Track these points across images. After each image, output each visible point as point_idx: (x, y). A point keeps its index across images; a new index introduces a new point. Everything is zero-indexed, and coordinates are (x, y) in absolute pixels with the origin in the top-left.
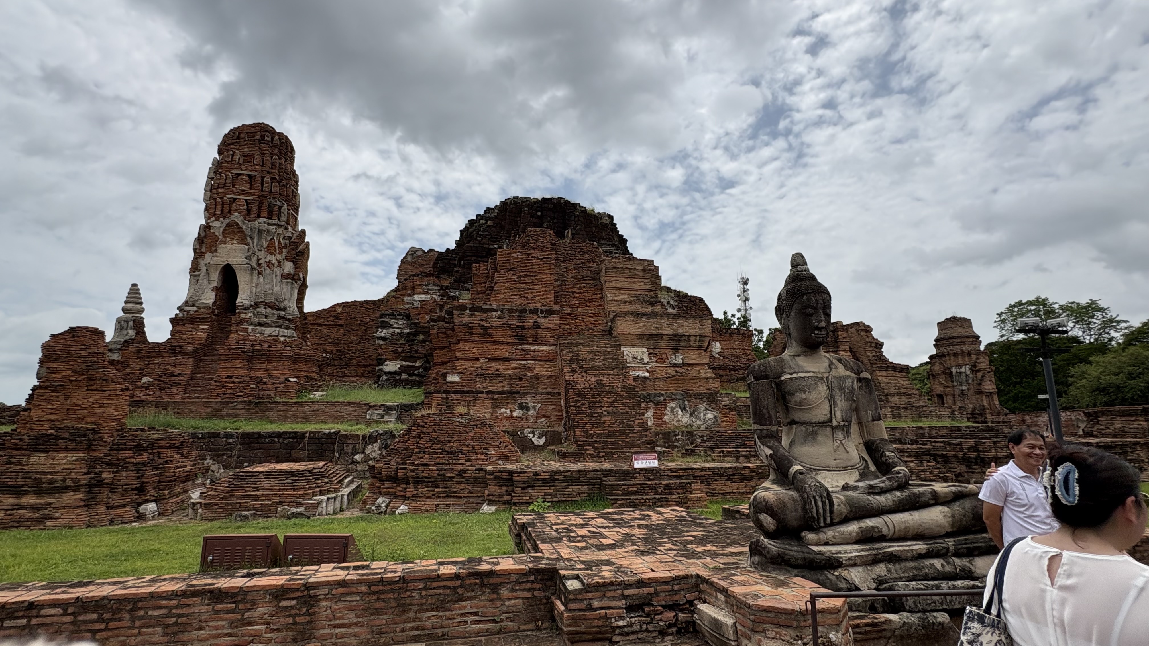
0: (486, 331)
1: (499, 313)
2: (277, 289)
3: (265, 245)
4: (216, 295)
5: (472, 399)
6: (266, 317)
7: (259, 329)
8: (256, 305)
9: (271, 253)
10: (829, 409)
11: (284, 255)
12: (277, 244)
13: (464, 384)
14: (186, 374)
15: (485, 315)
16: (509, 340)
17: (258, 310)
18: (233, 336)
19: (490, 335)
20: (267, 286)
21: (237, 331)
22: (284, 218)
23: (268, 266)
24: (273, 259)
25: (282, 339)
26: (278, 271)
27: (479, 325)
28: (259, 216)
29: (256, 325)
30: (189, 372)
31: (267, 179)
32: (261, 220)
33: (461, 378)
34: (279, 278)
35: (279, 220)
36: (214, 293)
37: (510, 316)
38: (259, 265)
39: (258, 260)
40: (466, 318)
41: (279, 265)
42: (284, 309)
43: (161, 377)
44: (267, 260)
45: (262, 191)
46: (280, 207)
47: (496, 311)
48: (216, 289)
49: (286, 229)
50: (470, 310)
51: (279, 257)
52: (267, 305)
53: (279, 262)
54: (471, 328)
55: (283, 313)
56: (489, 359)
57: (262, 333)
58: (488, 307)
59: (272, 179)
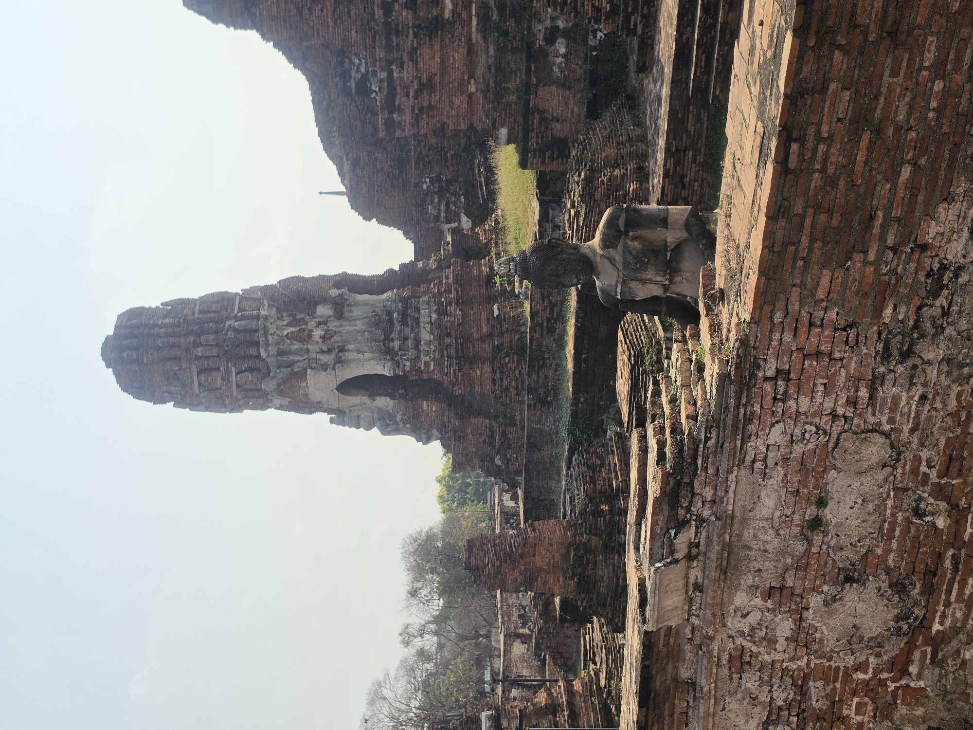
0: (426, 86)
1: (394, 67)
2: (360, 325)
3: (296, 346)
4: (380, 395)
5: (537, 116)
6: (406, 339)
7: (423, 346)
8: (390, 352)
9: (310, 336)
10: (653, 285)
11: (307, 318)
12: (291, 329)
13: (512, 120)
14: (490, 424)
15: (398, 88)
16: (437, 47)
17: (396, 349)
19: (430, 79)
20: (360, 338)
21: (429, 372)
22: (253, 324)
23: (330, 338)
24: (318, 333)
25: (434, 316)
26: (333, 325)
27: (416, 97)
28: (258, 357)
29: (419, 351)
30: (487, 421)
31: (199, 351)
32: (263, 354)
33: (503, 126)
34: (343, 322)
35: (256, 331)
36: (378, 398)
37: (398, 49)
38: (329, 351)
39: (322, 352)
40: (407, 117)
41: (325, 323)
42: (389, 314)
43: (494, 447)
44: (320, 340)
45: (218, 356)
47: (390, 73)
48: (372, 396)
49: (266, 318)
50: (391, 112)
51: (312, 324)
52: (388, 338)
53: (319, 323)
54: (421, 109)
55: (395, 315)
56: (470, 78)
57: (429, 343)
58: (385, 84)
59: (196, 345)
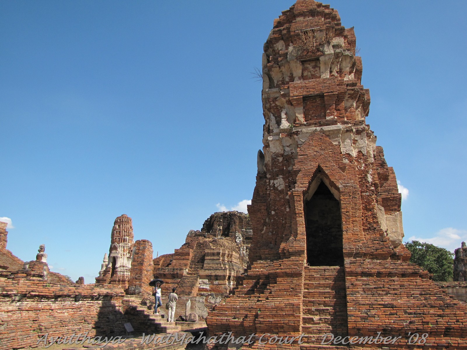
1: (168, 270)
3: (123, 250)
4: (112, 264)
8: (120, 266)
9: (124, 252)
11: (128, 252)
12: (126, 249)
15: (164, 270)
16: (171, 277)
17: (120, 268)
18: (115, 275)
25: (126, 275)
27: (163, 273)
29: (120, 272)
32: (122, 243)
34: (126, 258)
35: (126, 242)
37: (171, 271)
38: (121, 255)
39: (121, 254)
41: (126, 255)
44: (123, 254)
45: (122, 235)
46: (126, 239)
49: (128, 244)
50: (161, 269)
51: (126, 252)
52: (123, 266)
54: (161, 274)
55: (127, 268)
56: (166, 283)
57: (121, 274)
59: (124, 231)
